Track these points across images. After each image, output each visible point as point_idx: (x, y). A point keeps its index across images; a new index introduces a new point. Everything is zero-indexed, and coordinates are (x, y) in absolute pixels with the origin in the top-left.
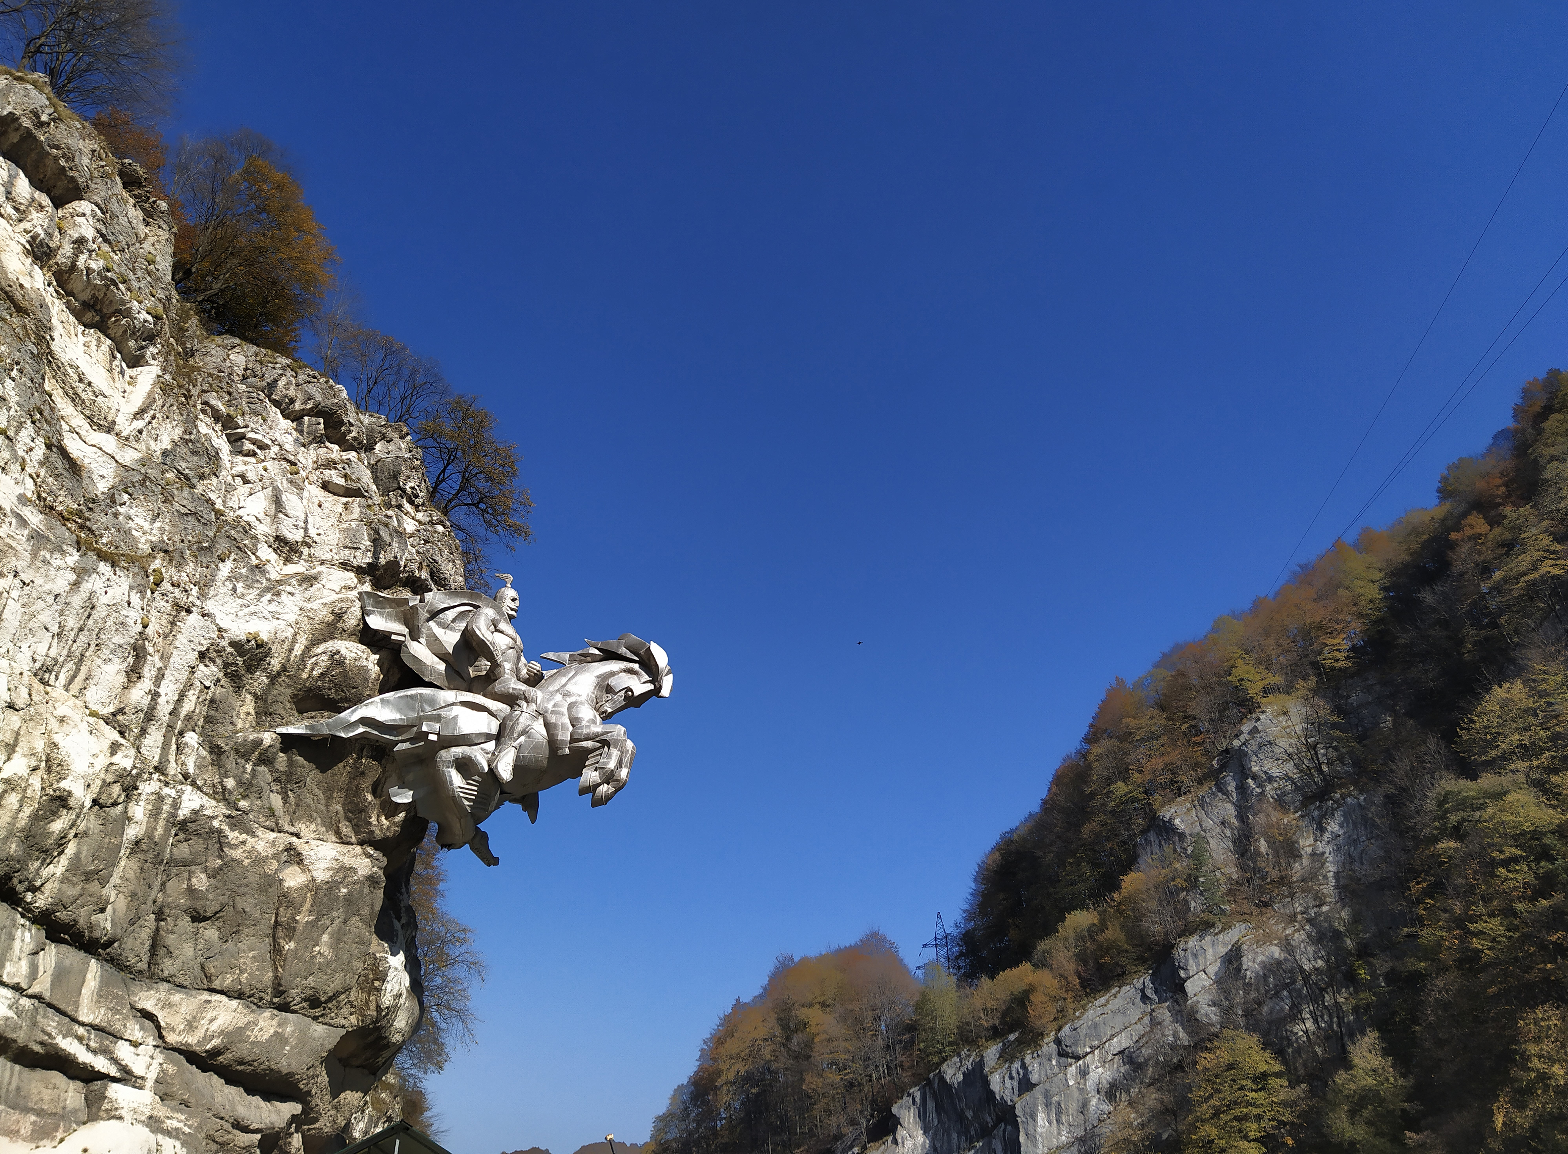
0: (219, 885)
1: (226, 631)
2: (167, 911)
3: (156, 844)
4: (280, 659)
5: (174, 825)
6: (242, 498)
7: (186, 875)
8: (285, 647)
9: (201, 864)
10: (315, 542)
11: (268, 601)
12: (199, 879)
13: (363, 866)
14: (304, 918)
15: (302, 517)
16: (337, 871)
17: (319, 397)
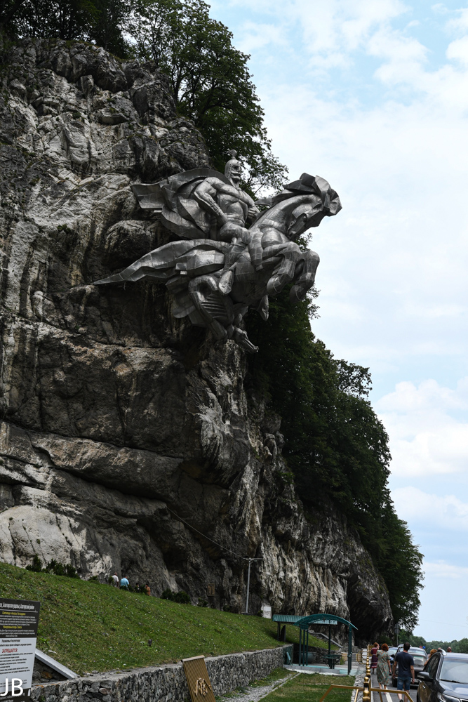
0: (74, 377)
1: (44, 227)
2: (44, 394)
3: (27, 357)
4: (86, 239)
5: (36, 345)
6: (46, 143)
7: (51, 373)
8: (87, 231)
9: (59, 366)
10: (98, 160)
11: (69, 204)
12: (59, 375)
13: (166, 360)
14: (133, 393)
15: (86, 145)
16: (149, 364)
17: (85, 61)
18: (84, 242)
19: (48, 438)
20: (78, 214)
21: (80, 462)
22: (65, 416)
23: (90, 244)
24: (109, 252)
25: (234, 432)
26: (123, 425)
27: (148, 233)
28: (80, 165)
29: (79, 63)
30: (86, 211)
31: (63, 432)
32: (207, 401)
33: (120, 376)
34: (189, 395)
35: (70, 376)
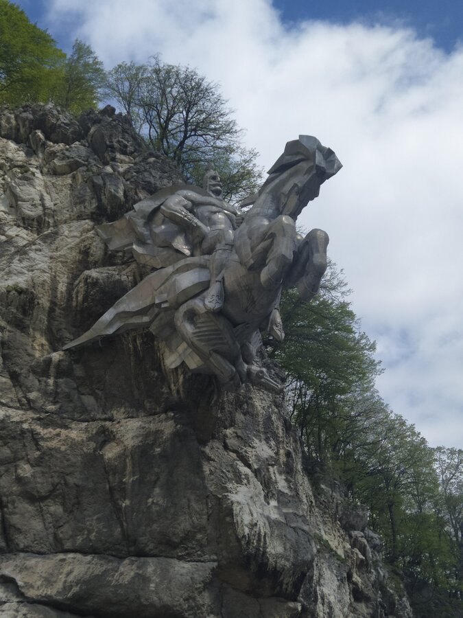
7: (13, 469)
8: (46, 288)
9: (23, 458)
10: (55, 211)
11: (19, 260)
12: (24, 470)
13: (167, 427)
14: (129, 479)
15: (37, 198)
16: (147, 436)
17: (31, 116)
18: (45, 302)
19: (15, 559)
20: (32, 271)
21: (64, 587)
22: (37, 525)
23: (53, 303)
24: (79, 309)
25: (286, 516)
26: (122, 526)
27: (124, 278)
28: (33, 220)
29: (24, 120)
30: (43, 266)
31: (38, 548)
32: (238, 478)
33: (109, 459)
34: (211, 473)
35: (38, 469)
